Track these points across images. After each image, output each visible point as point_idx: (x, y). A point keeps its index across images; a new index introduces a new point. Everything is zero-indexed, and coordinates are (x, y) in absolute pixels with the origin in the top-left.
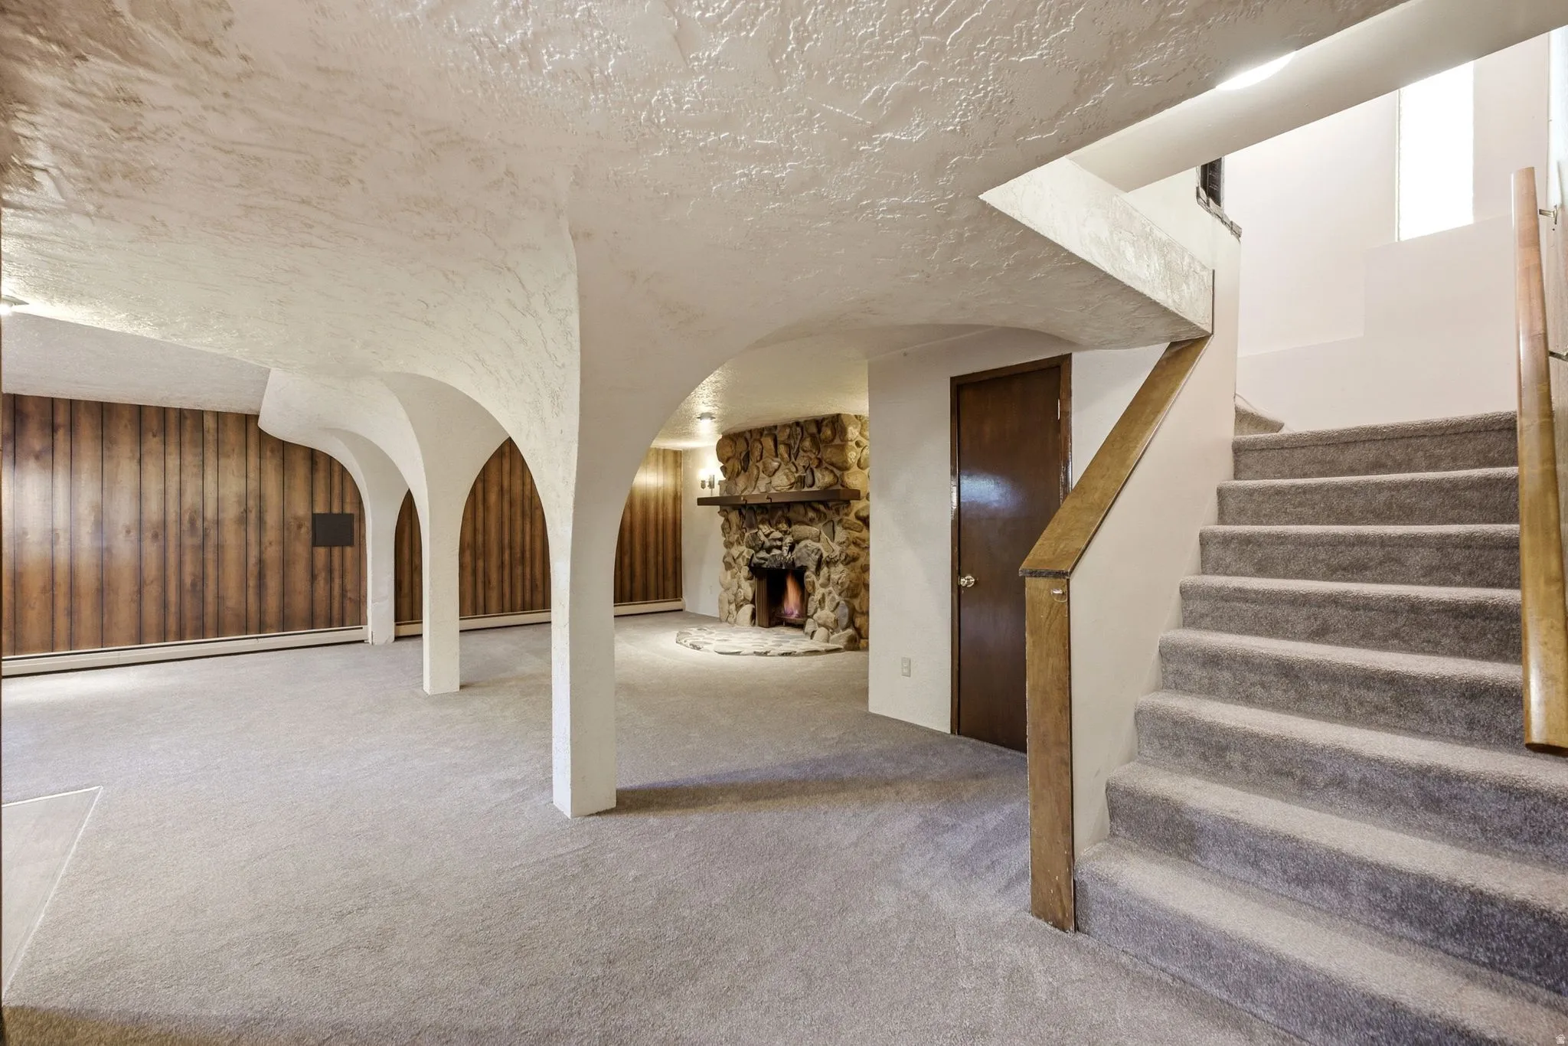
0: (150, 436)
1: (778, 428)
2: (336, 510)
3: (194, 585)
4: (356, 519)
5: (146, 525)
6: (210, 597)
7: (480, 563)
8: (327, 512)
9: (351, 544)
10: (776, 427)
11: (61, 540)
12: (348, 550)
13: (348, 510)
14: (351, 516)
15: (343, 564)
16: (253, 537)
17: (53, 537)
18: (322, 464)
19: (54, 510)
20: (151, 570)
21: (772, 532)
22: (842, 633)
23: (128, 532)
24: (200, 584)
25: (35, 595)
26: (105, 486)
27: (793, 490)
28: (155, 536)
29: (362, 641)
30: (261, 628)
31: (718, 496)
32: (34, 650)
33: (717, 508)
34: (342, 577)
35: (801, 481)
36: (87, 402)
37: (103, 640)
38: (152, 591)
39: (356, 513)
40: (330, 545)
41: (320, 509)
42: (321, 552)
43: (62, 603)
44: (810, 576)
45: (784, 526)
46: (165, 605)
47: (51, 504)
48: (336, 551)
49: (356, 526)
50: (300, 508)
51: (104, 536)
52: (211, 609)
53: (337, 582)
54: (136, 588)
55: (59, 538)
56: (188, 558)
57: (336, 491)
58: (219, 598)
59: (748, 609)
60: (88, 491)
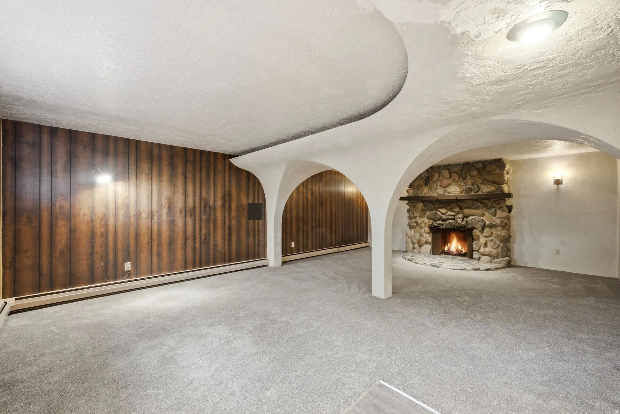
0: (189, 163)
1: (451, 166)
2: (256, 202)
3: (205, 239)
4: (263, 205)
5: (188, 209)
6: (211, 246)
7: (305, 227)
8: (253, 202)
9: (261, 219)
10: (450, 165)
11: (155, 217)
12: (261, 221)
13: (261, 202)
14: (262, 204)
15: (259, 229)
16: (227, 216)
17: (151, 215)
18: (251, 180)
19: (152, 201)
20: (190, 232)
21: (447, 212)
22: (501, 259)
23: (181, 212)
24: (207, 238)
25: (144, 246)
26: (172, 189)
27: (463, 194)
28: (191, 215)
29: (266, 266)
30: (230, 260)
31: (407, 196)
32: (144, 274)
33: (407, 202)
34: (259, 234)
35: (469, 190)
36: (165, 145)
37: (171, 268)
38: (190, 242)
39: (263, 203)
40: (254, 219)
41: (250, 202)
42: (251, 221)
43: (155, 249)
44: (476, 232)
45: (457, 210)
46: (194, 249)
47: (151, 198)
48: (256, 221)
49: (263, 209)
50: (244, 202)
51: (172, 214)
52: (211, 251)
53: (257, 236)
54: (184, 241)
55: (154, 215)
56: (203, 226)
57: (256, 192)
58: (215, 246)
59: (428, 247)
60: (166, 192)
